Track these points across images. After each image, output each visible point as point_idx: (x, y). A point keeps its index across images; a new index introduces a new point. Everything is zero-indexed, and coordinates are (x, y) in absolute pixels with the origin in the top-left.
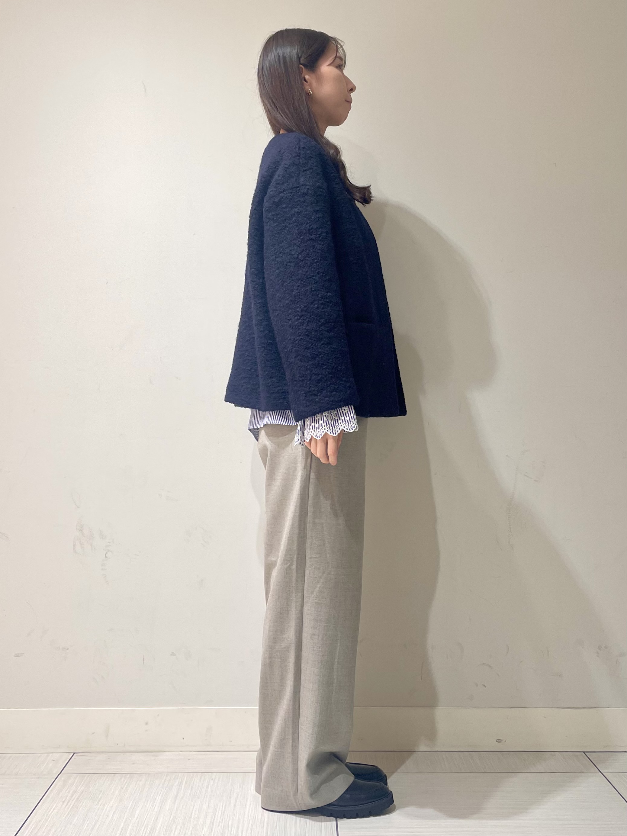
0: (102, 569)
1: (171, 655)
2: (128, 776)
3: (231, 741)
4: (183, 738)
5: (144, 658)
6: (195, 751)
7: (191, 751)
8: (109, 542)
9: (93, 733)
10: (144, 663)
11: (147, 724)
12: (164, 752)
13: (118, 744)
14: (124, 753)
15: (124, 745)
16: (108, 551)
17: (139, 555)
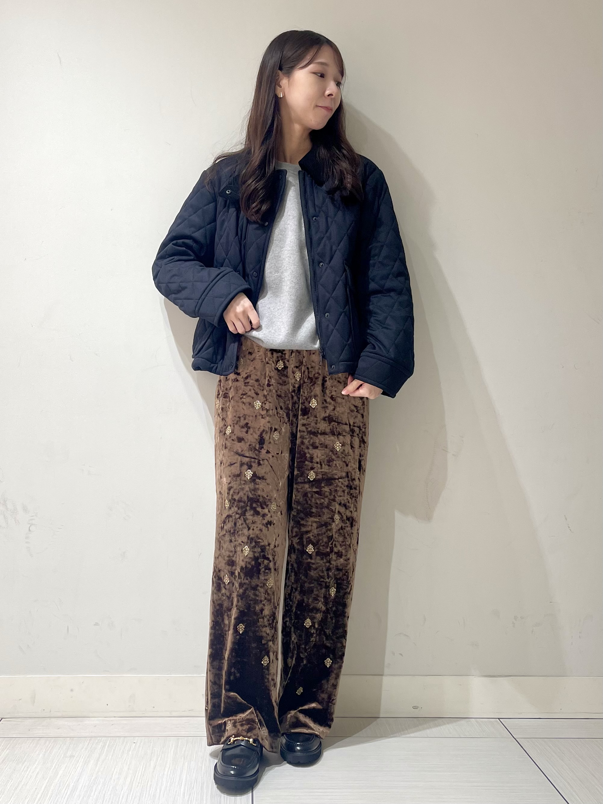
0: (27, 543)
1: (94, 625)
2: (53, 740)
3: (154, 707)
4: (107, 705)
5: (68, 628)
6: (119, 716)
7: (115, 717)
8: (32, 516)
9: (20, 700)
10: (68, 632)
11: (72, 690)
12: (90, 717)
13: (44, 710)
14: (49, 719)
15: (50, 712)
16: (32, 525)
17: (61, 529)
